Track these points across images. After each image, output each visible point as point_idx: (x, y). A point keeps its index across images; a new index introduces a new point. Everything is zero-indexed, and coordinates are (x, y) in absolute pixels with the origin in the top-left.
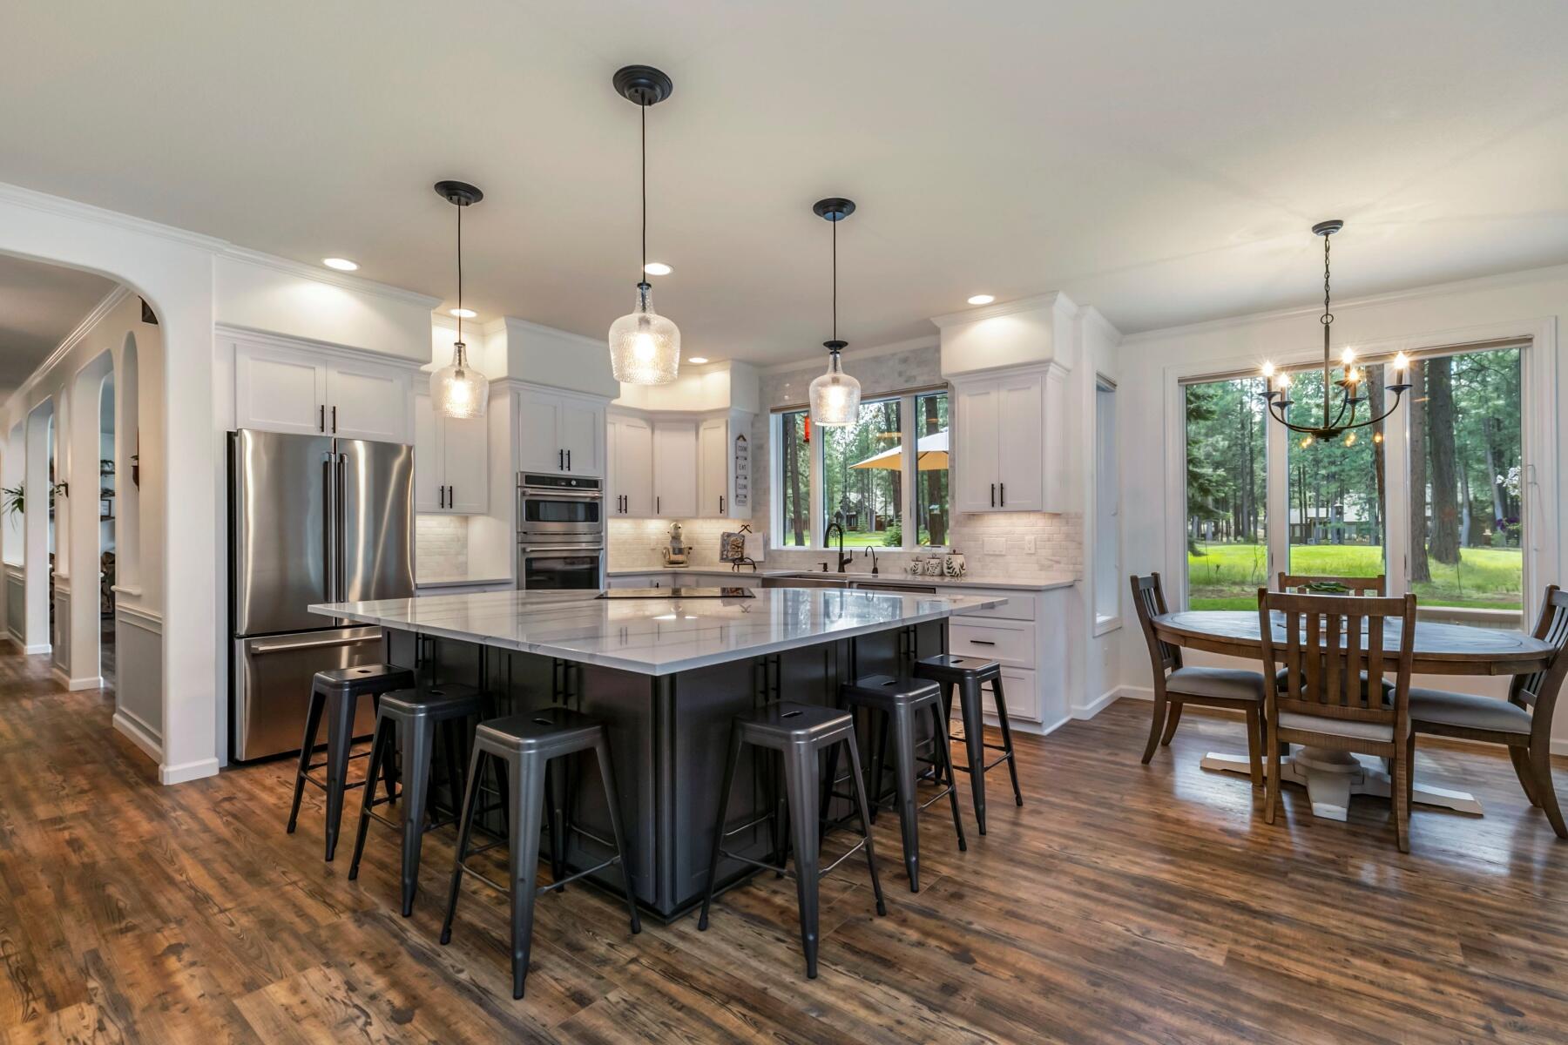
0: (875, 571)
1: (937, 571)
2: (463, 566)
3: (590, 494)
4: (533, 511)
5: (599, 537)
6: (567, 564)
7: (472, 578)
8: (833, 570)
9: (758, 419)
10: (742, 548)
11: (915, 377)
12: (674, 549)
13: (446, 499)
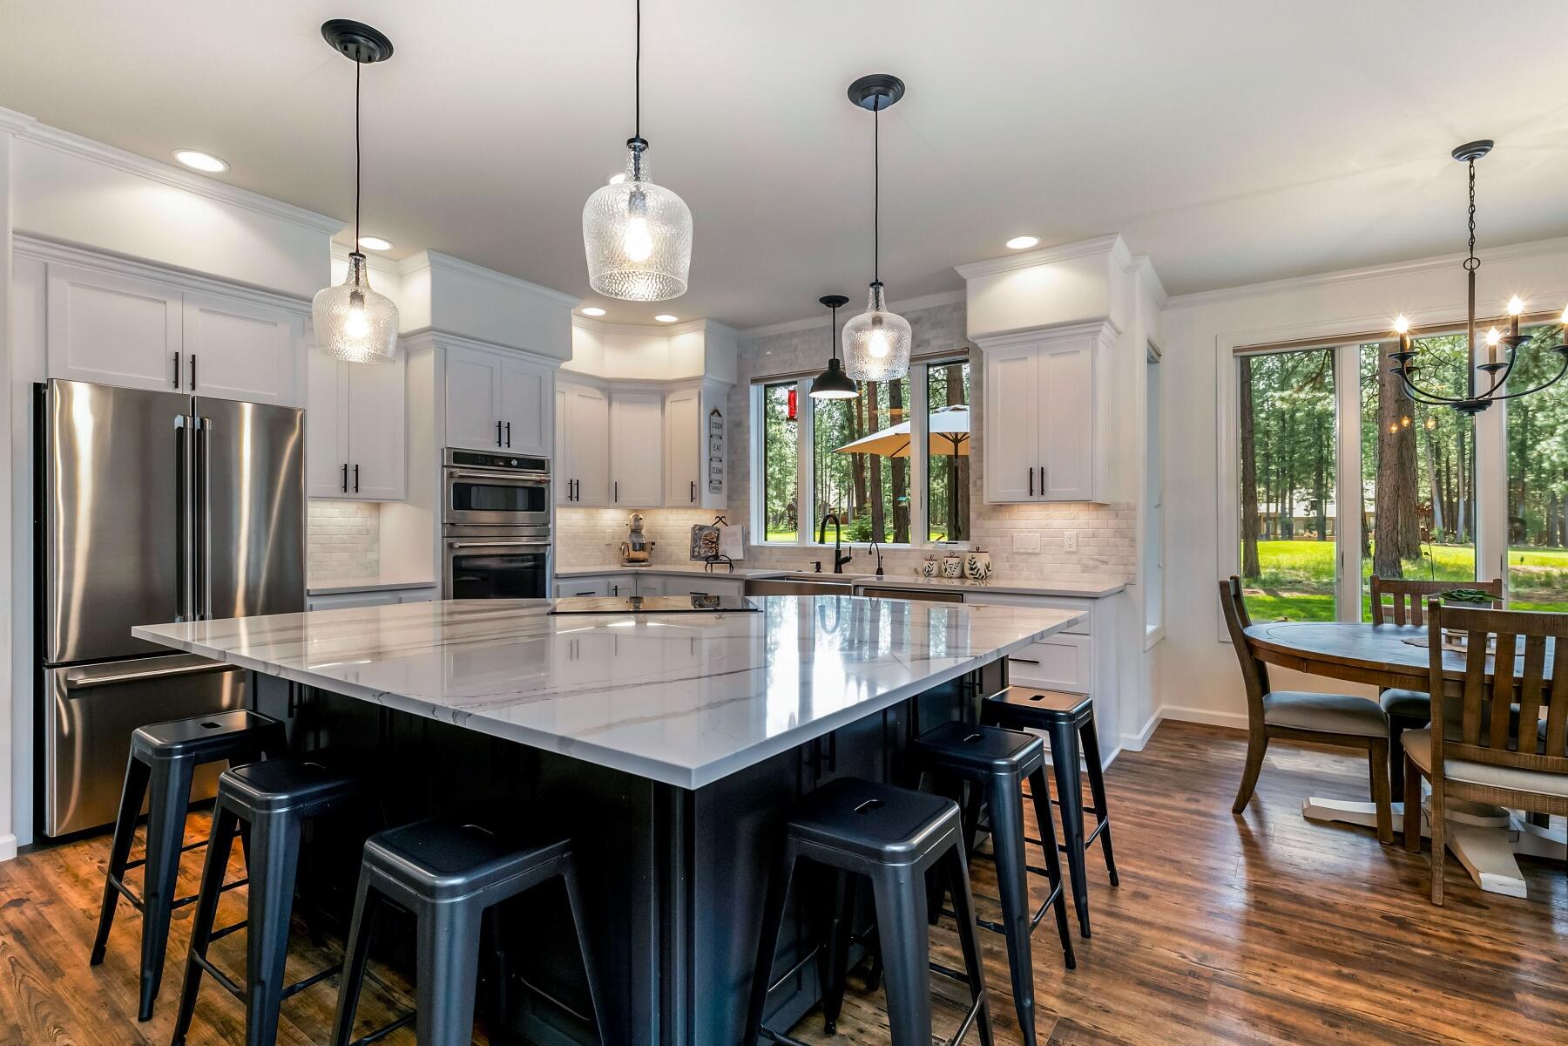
0: (880, 571)
1: (957, 572)
2: (374, 568)
3: (534, 477)
4: (462, 497)
5: (544, 529)
6: (503, 561)
7: (385, 581)
8: (828, 570)
9: (735, 392)
10: (716, 543)
11: (928, 341)
12: (634, 545)
13: (350, 481)
